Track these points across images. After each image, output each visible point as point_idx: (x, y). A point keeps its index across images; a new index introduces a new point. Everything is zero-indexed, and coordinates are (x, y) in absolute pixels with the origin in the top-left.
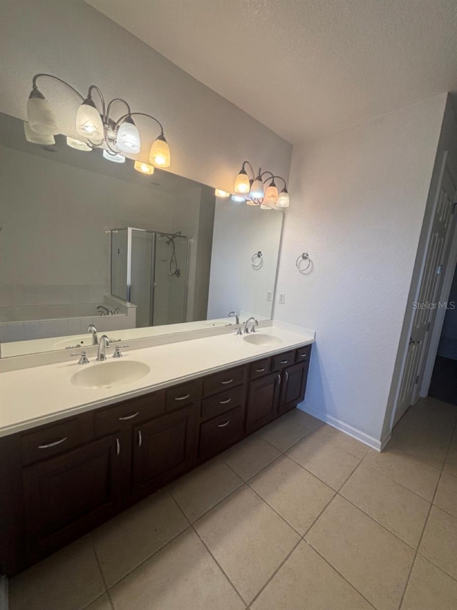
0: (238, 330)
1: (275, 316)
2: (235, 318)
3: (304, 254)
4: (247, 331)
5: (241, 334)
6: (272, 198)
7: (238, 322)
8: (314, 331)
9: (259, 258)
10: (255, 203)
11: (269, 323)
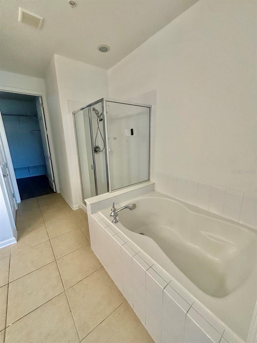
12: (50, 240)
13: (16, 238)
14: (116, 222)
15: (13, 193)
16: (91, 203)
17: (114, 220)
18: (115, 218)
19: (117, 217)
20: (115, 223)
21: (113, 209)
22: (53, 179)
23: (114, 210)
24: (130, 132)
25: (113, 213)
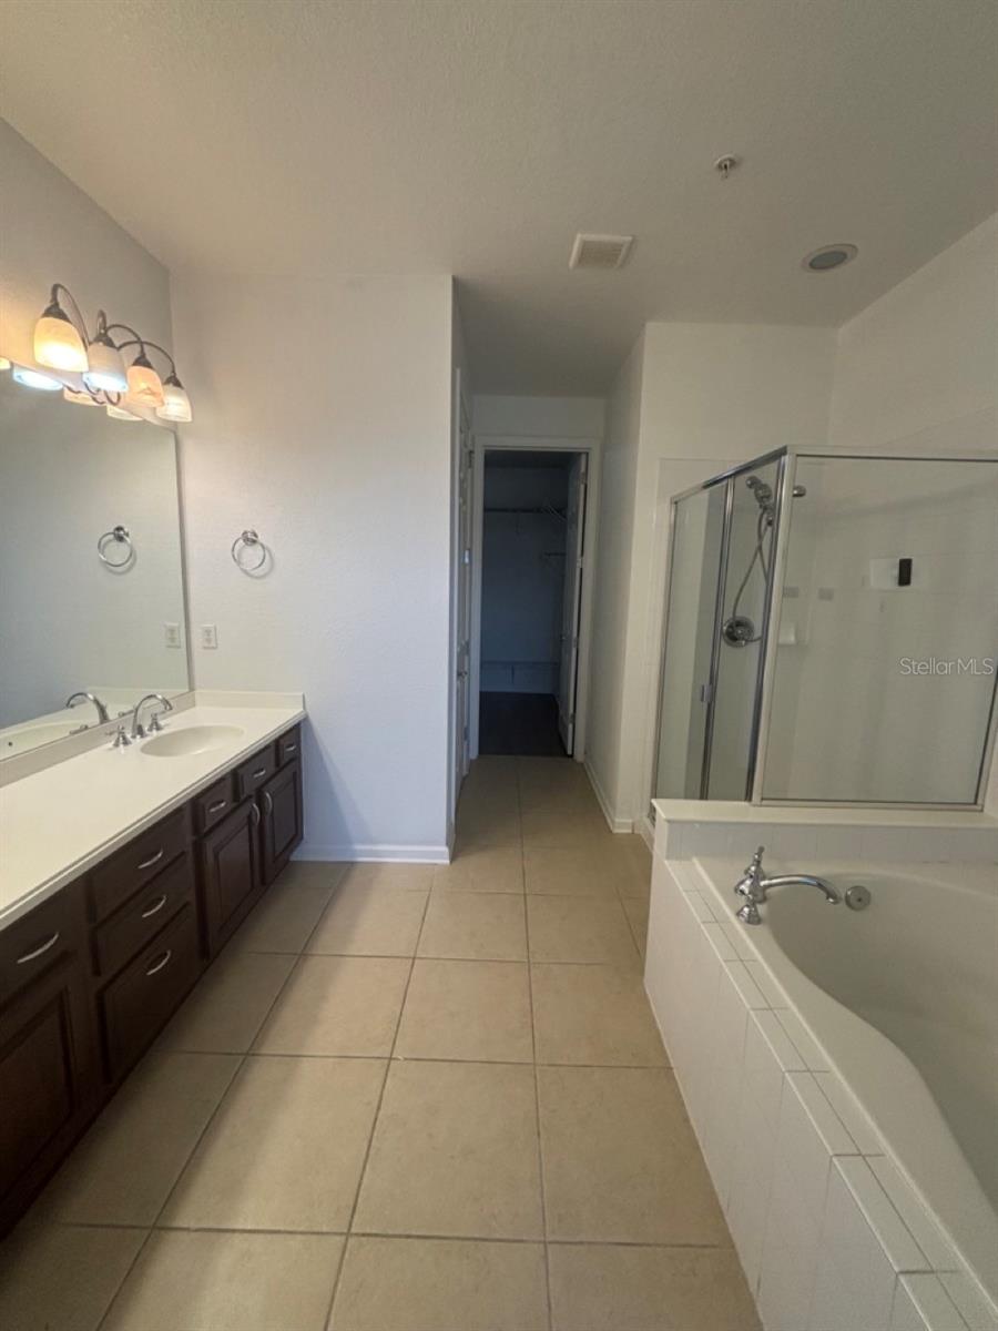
0: (116, 735)
1: (197, 682)
2: (94, 708)
3: (245, 533)
4: (140, 731)
5: (126, 742)
6: (149, 397)
7: (104, 717)
8: (301, 694)
9: (122, 545)
10: (94, 399)
11: (188, 701)
12: (525, 895)
13: (450, 848)
14: (753, 919)
15: (465, 724)
16: (671, 817)
17: (746, 910)
18: (752, 904)
19: (760, 902)
20: (749, 922)
21: (753, 868)
22: (571, 711)
23: (755, 872)
24: (896, 572)
25: (748, 882)
